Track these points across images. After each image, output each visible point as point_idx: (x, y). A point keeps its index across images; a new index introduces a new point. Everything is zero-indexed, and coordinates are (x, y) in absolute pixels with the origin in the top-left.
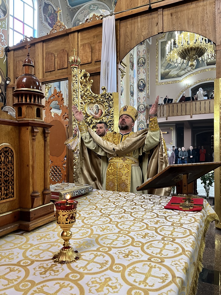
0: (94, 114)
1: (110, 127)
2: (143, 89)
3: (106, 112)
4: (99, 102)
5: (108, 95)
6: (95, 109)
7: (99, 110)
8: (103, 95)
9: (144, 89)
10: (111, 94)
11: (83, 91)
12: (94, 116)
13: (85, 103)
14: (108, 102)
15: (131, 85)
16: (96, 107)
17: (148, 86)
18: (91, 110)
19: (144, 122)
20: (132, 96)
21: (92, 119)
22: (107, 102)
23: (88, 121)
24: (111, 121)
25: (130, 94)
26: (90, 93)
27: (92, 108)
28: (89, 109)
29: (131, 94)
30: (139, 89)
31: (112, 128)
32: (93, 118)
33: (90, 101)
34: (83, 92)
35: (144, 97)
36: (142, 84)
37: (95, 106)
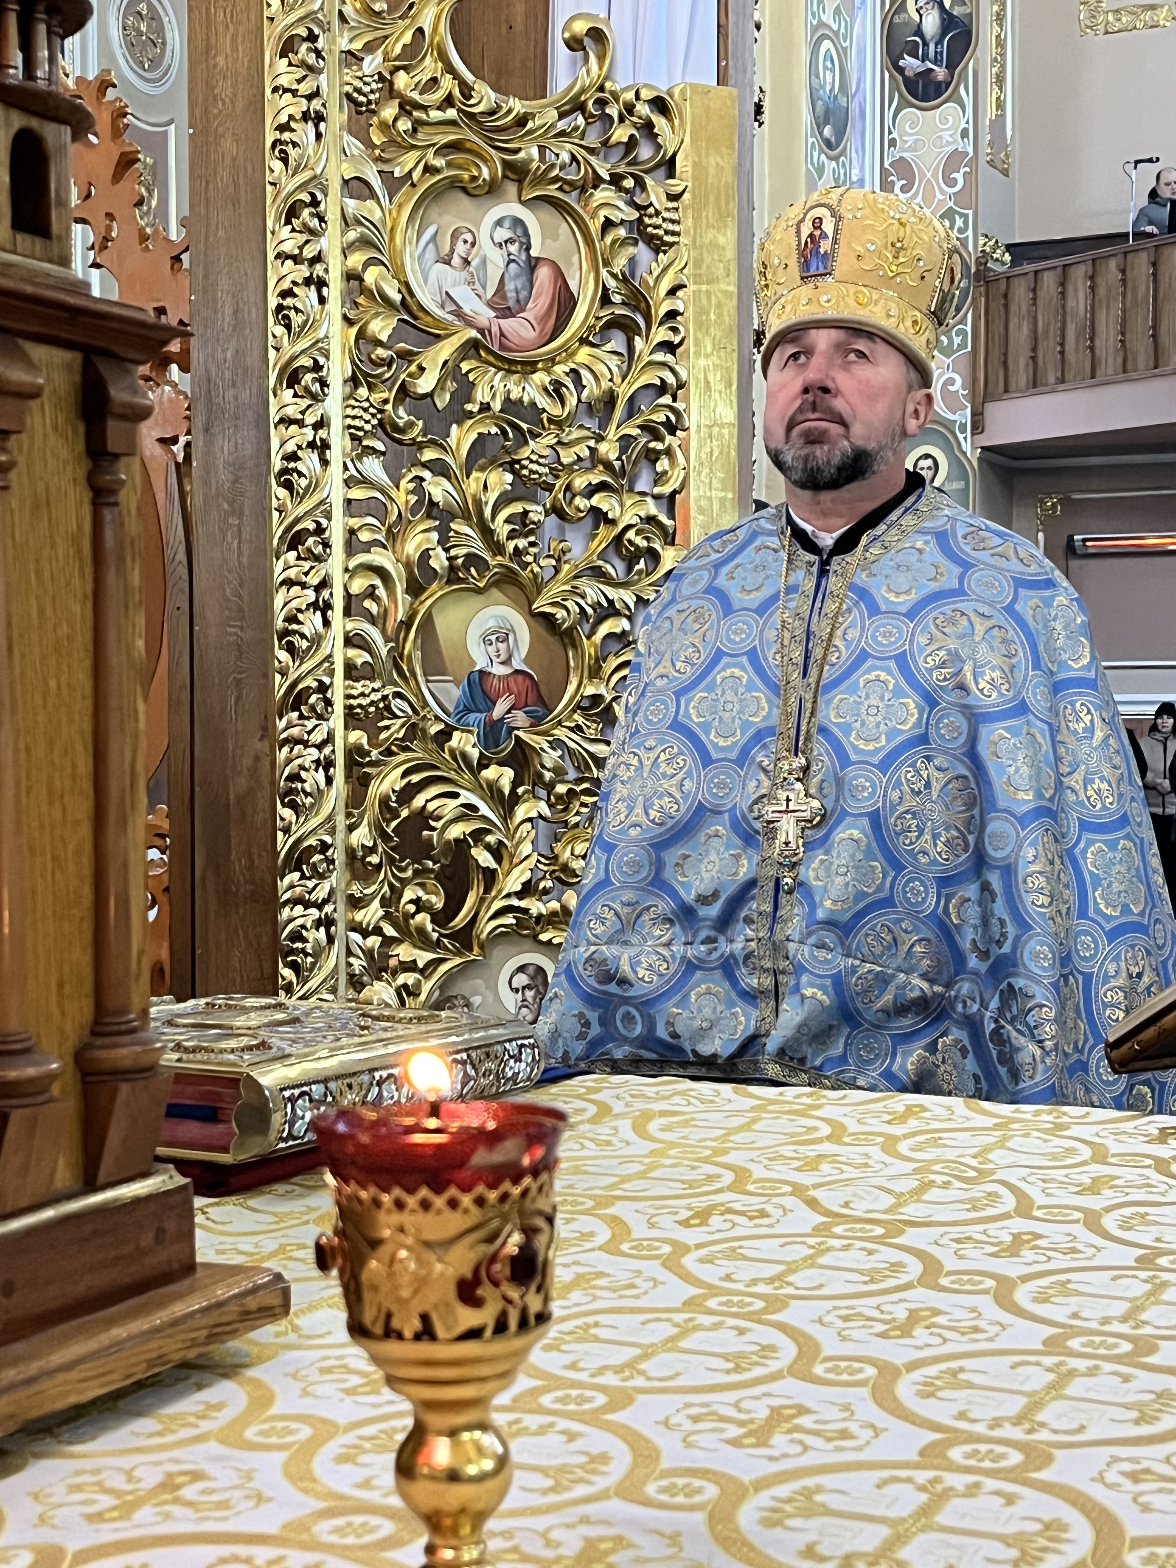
0: (485, 315)
1: (652, 457)
2: (941, 73)
3: (617, 299)
4: (542, 179)
5: (630, 109)
6: (497, 259)
7: (532, 265)
8: (581, 107)
9: (951, 67)
10: (660, 105)
11: (369, 48)
12: (481, 331)
13: (393, 184)
14: (629, 183)
15: (822, 24)
16: (503, 234)
17: (1001, 43)
18: (456, 261)
19: (949, 425)
20: (829, 144)
21: (465, 367)
22: (620, 189)
23: (425, 384)
24: (662, 388)
25: (806, 118)
26: (448, 84)
27: (461, 249)
28: (430, 254)
29: (820, 127)
30: (901, 70)
31: (663, 464)
32: (472, 348)
33: (440, 162)
34: (372, 64)
35: (954, 159)
36: (931, 23)
37: (499, 223)
